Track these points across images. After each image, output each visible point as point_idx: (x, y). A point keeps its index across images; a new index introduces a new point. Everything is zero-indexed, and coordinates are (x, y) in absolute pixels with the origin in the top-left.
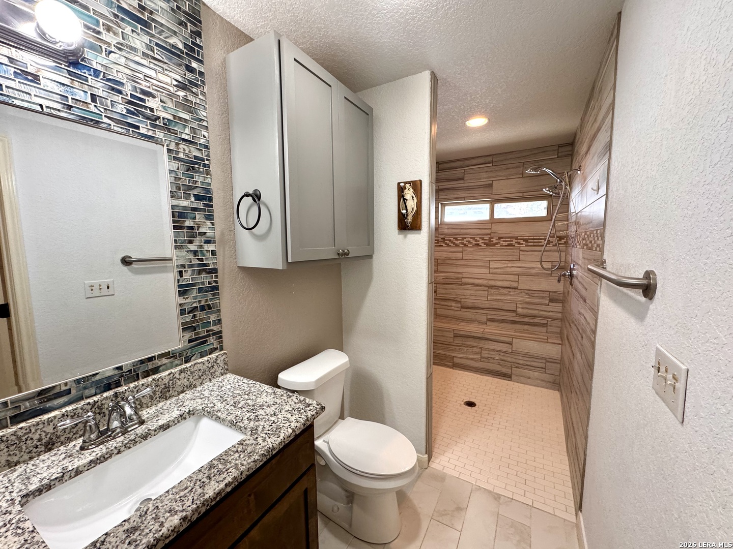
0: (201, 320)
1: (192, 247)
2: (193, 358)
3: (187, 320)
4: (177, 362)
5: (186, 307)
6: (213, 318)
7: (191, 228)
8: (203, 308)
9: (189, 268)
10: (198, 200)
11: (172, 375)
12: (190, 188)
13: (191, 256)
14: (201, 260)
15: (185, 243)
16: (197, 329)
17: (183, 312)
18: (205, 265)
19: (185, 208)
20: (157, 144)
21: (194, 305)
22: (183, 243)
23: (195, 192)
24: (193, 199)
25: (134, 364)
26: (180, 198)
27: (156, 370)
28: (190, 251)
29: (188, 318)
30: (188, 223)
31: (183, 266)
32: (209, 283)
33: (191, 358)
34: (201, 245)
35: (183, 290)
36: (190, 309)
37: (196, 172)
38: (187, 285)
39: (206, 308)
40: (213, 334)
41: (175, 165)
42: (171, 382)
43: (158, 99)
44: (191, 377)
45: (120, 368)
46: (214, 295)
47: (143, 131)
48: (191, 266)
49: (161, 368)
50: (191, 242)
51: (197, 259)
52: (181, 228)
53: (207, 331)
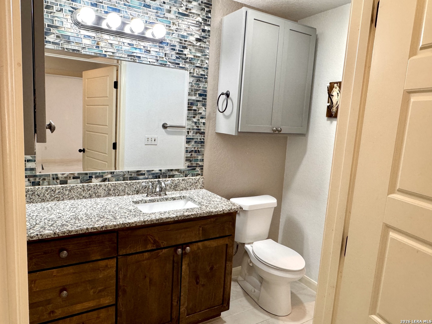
0: (194, 157)
1: (195, 120)
2: (188, 176)
3: (188, 156)
4: (182, 175)
5: (188, 149)
6: (200, 157)
7: (195, 110)
8: (196, 152)
9: (192, 130)
10: (200, 96)
11: (179, 180)
12: (197, 90)
13: (194, 124)
14: (198, 127)
15: (192, 118)
16: (192, 161)
17: (187, 151)
18: (199, 130)
19: (194, 100)
20: (185, 70)
21: (192, 149)
22: (191, 117)
23: (199, 92)
24: (198, 96)
25: (166, 170)
26: (192, 95)
27: (173, 176)
28: (194, 122)
29: (189, 155)
30: (194, 108)
31: (190, 129)
32: (200, 139)
33: (188, 175)
34: (199, 119)
35: (188, 141)
36: (190, 151)
37: (200, 82)
38: (190, 139)
39: (197, 152)
40: (199, 166)
41: (192, 79)
42: (178, 183)
43: (188, 50)
44: (186, 184)
45: (161, 170)
46: (202, 146)
47: (181, 65)
48: (193, 129)
49: (175, 176)
50: (194, 117)
51: (196, 126)
52: (191, 110)
53: (197, 164)
